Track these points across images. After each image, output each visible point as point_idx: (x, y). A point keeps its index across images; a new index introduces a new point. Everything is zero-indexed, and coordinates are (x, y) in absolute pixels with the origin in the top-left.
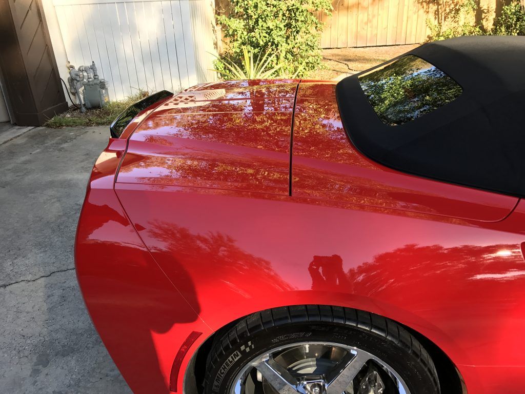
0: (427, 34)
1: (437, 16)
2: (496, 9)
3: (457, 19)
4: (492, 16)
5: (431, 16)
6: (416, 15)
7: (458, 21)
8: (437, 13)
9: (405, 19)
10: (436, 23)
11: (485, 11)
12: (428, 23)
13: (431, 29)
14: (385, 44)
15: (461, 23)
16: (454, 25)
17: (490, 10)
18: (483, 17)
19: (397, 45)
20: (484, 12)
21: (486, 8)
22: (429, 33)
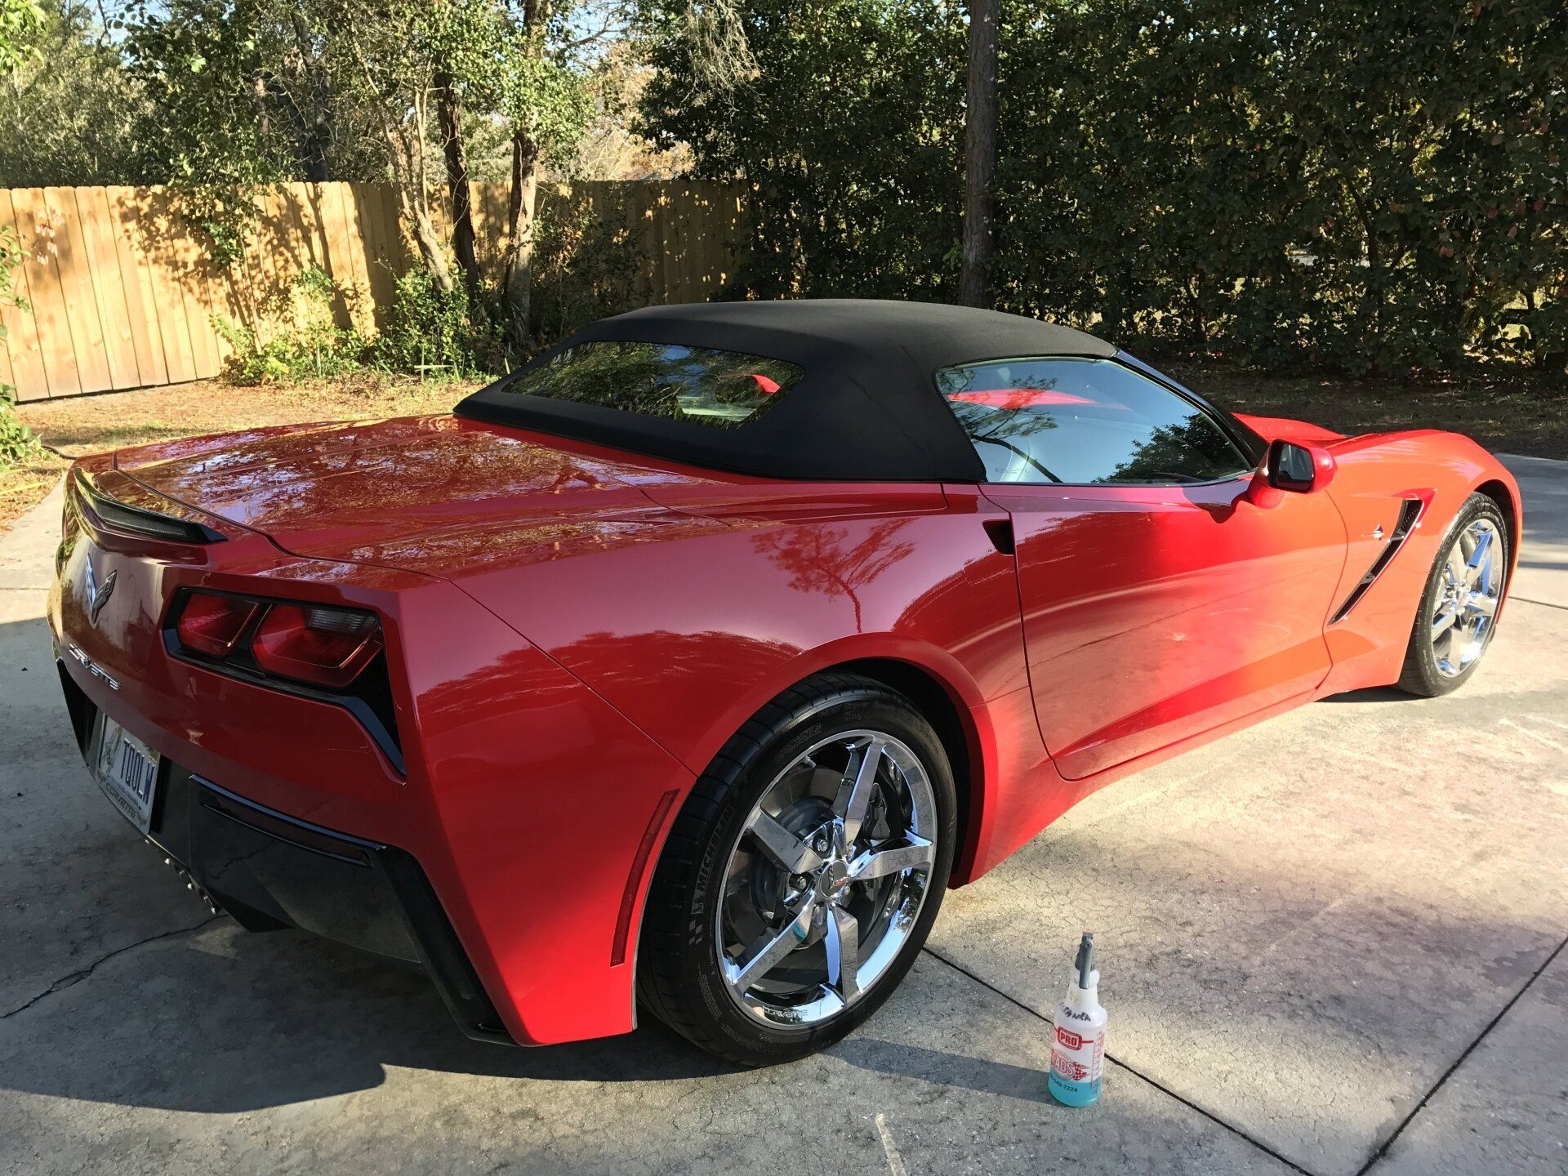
0: (223, 356)
1: (236, 308)
2: (372, 287)
3: (288, 315)
4: (368, 304)
5: (221, 309)
6: (180, 308)
7: (291, 319)
8: (233, 300)
9: (150, 315)
10: (238, 323)
11: (350, 293)
12: (216, 327)
13: (230, 341)
14: (110, 388)
15: (302, 324)
16: (283, 328)
17: (360, 290)
18: (348, 307)
19: (146, 387)
20: (347, 296)
21: (350, 287)
22: (226, 350)
